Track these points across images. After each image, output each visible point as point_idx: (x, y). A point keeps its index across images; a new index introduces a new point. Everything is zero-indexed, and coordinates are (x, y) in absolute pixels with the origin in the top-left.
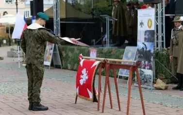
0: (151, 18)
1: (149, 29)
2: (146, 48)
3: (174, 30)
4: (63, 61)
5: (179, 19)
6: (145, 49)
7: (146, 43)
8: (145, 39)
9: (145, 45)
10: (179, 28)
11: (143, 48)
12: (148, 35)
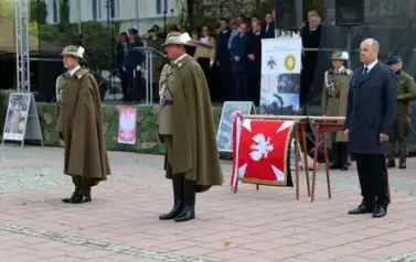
0: (292, 53)
1: (288, 72)
2: (282, 103)
3: (330, 73)
4: (46, 131)
5: (340, 55)
6: (279, 105)
7: (283, 96)
8: (280, 88)
9: (280, 98)
10: (340, 70)
11: (275, 104)
12: (286, 82)
